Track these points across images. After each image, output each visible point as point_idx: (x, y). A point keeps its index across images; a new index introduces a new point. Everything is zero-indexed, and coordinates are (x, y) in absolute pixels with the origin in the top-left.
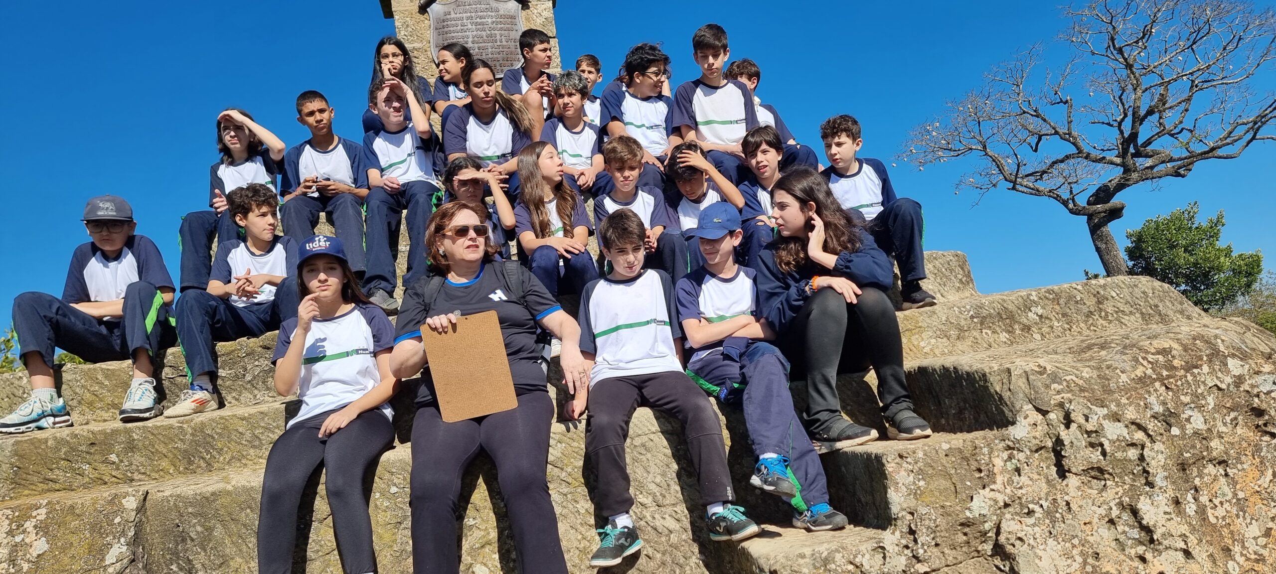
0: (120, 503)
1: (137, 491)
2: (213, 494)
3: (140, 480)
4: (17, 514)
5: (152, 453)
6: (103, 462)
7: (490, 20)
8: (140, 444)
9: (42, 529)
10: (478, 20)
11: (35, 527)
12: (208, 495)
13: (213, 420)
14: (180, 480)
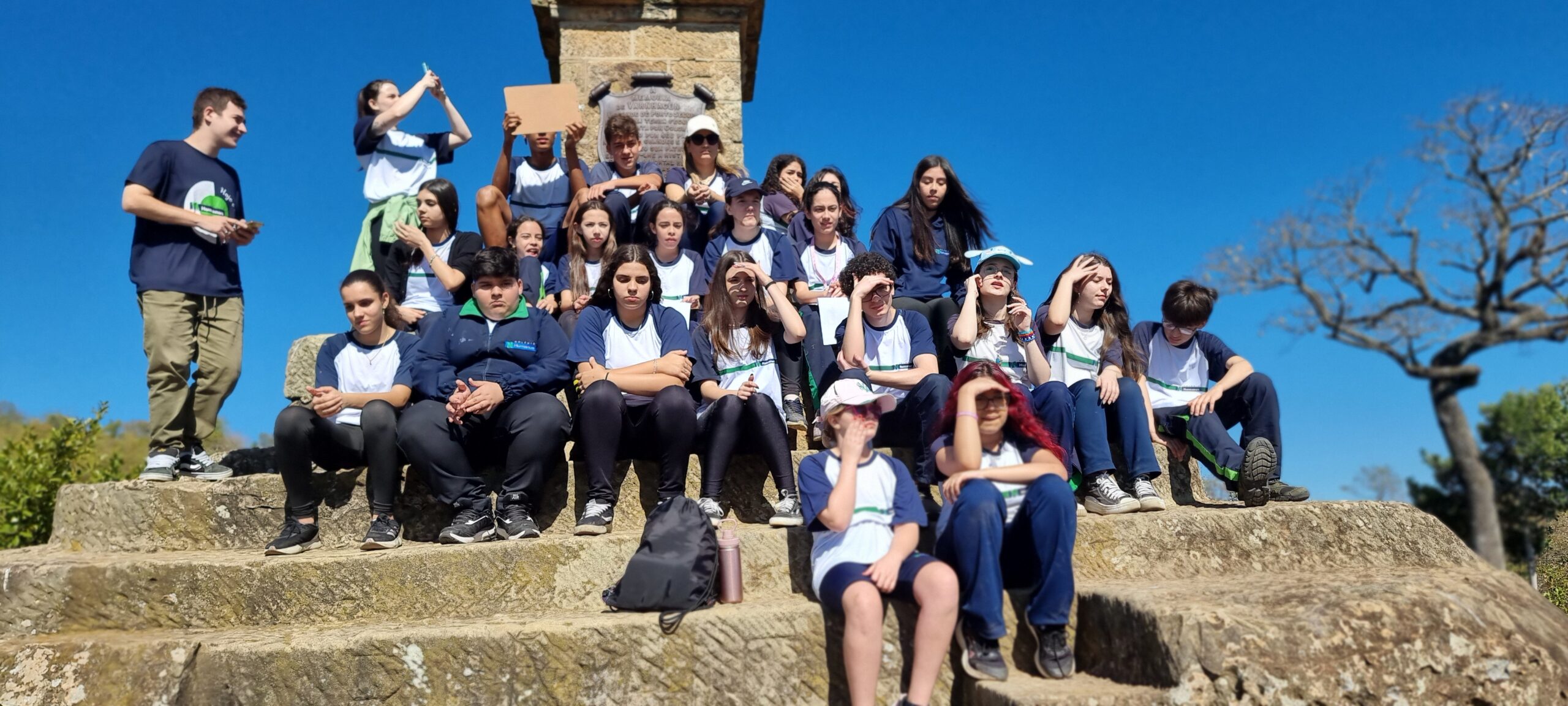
0: (169, 655)
1: (189, 643)
2: (270, 655)
3: (198, 627)
4: (58, 655)
5: (215, 596)
6: (162, 601)
7: (668, 119)
8: (203, 585)
9: (82, 675)
10: (655, 117)
11: (75, 672)
12: (264, 655)
13: (285, 566)
14: (239, 632)
